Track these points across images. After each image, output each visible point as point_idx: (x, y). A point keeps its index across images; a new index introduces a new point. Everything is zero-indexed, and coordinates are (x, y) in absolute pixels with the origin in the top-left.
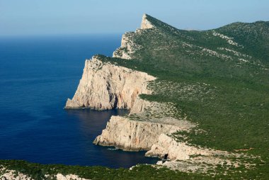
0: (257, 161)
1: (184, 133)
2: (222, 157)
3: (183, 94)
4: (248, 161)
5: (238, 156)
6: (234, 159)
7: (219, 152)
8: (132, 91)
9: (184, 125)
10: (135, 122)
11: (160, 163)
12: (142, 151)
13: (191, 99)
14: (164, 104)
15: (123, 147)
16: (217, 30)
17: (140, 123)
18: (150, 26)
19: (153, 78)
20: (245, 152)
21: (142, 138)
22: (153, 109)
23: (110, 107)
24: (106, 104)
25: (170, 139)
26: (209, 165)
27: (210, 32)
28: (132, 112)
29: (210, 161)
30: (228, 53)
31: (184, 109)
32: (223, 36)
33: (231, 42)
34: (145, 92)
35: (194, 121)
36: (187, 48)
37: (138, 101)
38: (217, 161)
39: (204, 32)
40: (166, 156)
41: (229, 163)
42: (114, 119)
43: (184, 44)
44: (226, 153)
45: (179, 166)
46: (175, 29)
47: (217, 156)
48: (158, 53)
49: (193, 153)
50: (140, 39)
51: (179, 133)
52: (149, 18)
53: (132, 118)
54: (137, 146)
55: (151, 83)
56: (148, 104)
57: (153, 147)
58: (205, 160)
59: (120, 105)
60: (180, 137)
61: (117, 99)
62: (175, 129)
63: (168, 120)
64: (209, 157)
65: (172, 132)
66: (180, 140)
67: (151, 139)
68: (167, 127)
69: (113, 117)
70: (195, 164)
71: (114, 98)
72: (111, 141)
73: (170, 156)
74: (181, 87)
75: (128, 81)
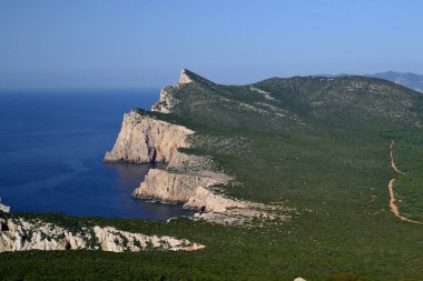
0: (292, 213)
1: (221, 185)
2: (258, 209)
3: (220, 147)
4: (284, 213)
5: (274, 208)
6: (270, 211)
7: (255, 205)
8: (170, 145)
9: (221, 178)
10: (173, 175)
11: (197, 215)
12: (180, 203)
13: (228, 153)
14: (201, 157)
15: (161, 199)
16: (254, 85)
17: (178, 176)
18: (188, 81)
19: (190, 132)
20: (281, 205)
21: (179, 190)
22: (191, 162)
23: (148, 160)
24: (145, 157)
25: (207, 192)
26: (245, 217)
27: (248, 87)
28: (170, 165)
29: (246, 214)
30: (265, 108)
31: (221, 162)
32: (260, 92)
33: (268, 97)
34: (183, 145)
35: (231, 174)
36: (225, 102)
37: (176, 154)
38: (253, 213)
39: (242, 87)
40: (204, 208)
41: (265, 215)
42: (152, 172)
43: (222, 99)
44: (262, 206)
45: (216, 217)
46: (214, 84)
47: (253, 208)
48: (196, 107)
49: (230, 205)
50: (179, 93)
51: (216, 186)
52: (188, 73)
53: (170, 170)
54: (175, 198)
55: (189, 136)
56: (185, 157)
57: (191, 199)
58: (241, 212)
59: (158, 159)
60: (217, 189)
61: (155, 152)
62: (212, 182)
63: (206, 173)
64: (245, 210)
65: (209, 184)
66: (217, 192)
67: (189, 192)
68: (204, 180)
69: (151, 170)
70: (232, 216)
71: (153, 151)
72: (149, 194)
73: (207, 209)
74: (219, 140)
75: (167, 134)
